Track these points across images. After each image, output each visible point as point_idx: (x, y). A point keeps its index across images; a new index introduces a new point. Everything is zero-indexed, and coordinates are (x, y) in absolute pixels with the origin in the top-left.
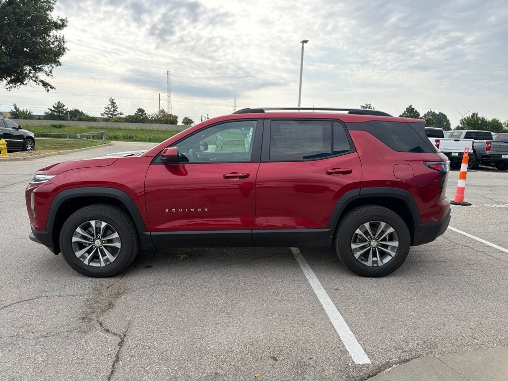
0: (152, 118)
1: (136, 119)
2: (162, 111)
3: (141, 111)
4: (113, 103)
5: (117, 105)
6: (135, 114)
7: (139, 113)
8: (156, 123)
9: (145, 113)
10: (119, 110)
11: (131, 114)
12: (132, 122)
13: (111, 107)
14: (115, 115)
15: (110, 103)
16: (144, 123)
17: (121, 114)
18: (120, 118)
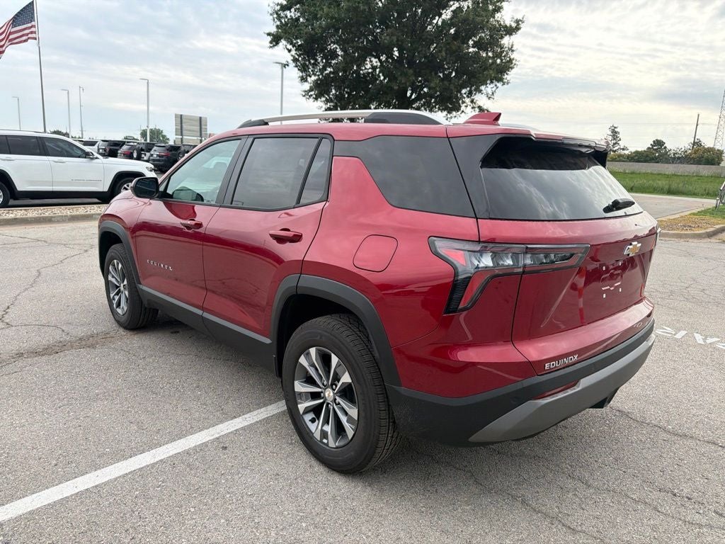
0: (674, 154)
1: (647, 156)
2: (697, 144)
3: (659, 143)
4: (615, 133)
5: (620, 136)
6: (649, 148)
7: (655, 148)
8: (681, 163)
9: (665, 148)
10: (622, 144)
11: (640, 150)
12: (638, 161)
13: (610, 138)
14: (614, 151)
15: (610, 133)
16: (658, 162)
17: (623, 149)
18: (620, 156)
